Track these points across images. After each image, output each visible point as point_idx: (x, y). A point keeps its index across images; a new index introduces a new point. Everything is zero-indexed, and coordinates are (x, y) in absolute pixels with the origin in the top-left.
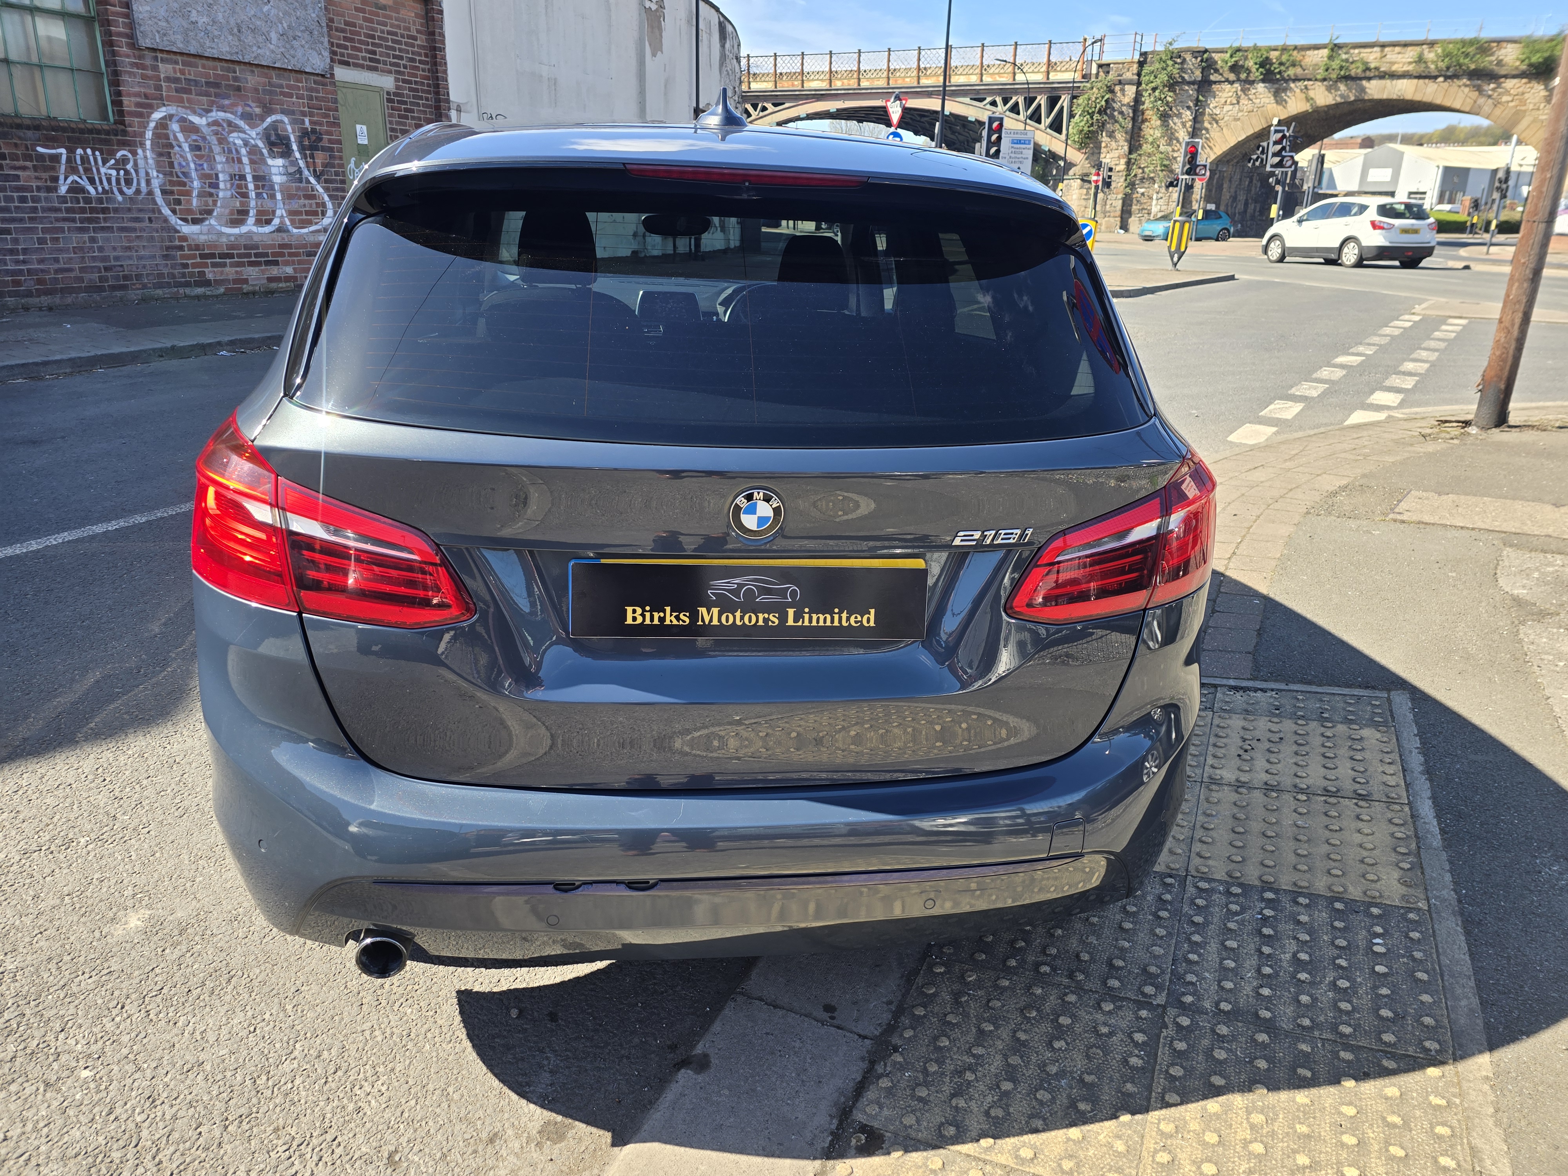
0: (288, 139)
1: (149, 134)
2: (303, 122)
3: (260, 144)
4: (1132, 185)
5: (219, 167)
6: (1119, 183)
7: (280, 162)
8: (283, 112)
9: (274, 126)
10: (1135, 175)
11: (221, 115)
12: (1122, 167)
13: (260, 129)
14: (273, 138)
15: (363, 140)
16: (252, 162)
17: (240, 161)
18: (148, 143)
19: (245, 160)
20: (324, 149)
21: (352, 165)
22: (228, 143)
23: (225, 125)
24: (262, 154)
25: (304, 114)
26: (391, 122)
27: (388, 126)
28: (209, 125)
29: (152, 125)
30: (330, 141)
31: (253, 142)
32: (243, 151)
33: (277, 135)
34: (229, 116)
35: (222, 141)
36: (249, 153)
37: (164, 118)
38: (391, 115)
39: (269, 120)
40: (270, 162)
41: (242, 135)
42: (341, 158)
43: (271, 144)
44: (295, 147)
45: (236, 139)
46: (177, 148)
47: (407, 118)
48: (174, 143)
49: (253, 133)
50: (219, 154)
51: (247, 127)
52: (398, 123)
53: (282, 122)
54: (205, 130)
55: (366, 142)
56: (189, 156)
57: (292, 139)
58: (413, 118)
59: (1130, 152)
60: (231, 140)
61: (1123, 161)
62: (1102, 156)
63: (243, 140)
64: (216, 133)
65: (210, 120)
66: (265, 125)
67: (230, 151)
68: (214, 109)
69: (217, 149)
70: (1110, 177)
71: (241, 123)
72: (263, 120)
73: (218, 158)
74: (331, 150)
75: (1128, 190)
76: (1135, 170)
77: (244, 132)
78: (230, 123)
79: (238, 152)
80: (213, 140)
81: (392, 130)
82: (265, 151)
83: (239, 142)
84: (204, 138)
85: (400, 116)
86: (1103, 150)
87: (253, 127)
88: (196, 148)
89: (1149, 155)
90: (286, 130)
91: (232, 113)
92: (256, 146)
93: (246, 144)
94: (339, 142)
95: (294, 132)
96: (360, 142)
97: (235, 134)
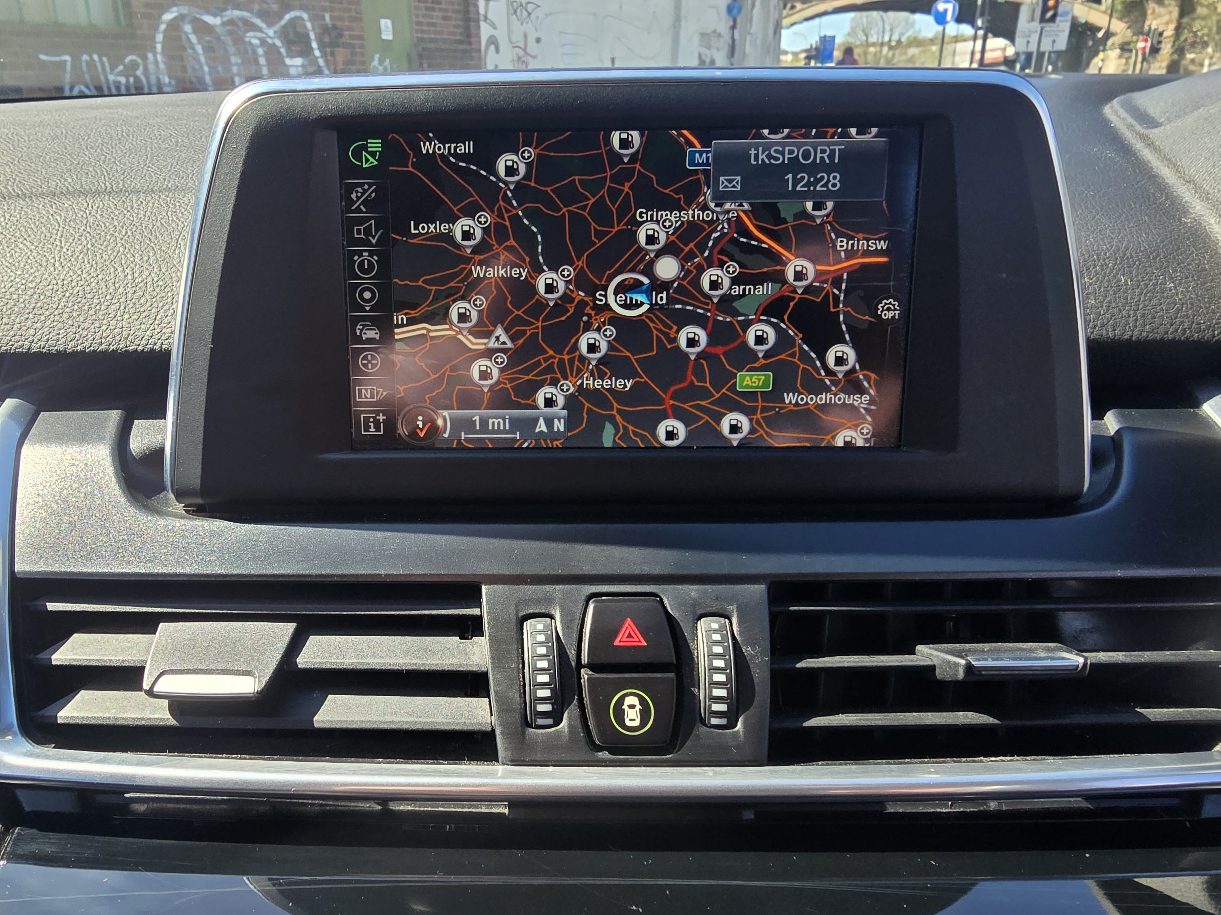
0: (308, 36)
1: (159, 37)
2: (323, 18)
3: (278, 43)
4: (1180, 51)
5: (235, 69)
6: (1166, 49)
7: (298, 61)
8: (303, 8)
9: (293, 22)
10: (1186, 40)
11: (237, 13)
12: (1169, 32)
13: (277, 27)
14: (292, 36)
15: (387, 35)
16: (269, 62)
17: (256, 62)
18: (159, 47)
19: (262, 61)
20: (345, 46)
21: (376, 63)
22: (244, 42)
23: (240, 24)
24: (279, 53)
25: (324, 9)
26: (417, 16)
27: (414, 19)
28: (223, 24)
29: (163, 27)
30: (352, 37)
31: (270, 41)
32: (260, 51)
33: (296, 32)
34: (246, 14)
35: (238, 40)
36: (266, 53)
37: (175, 18)
38: (417, 8)
39: (287, 17)
40: (288, 61)
41: (259, 34)
42: (363, 55)
43: (289, 43)
44: (314, 45)
45: (252, 38)
46: (190, 51)
47: (433, 9)
48: (187, 45)
49: (271, 32)
50: (234, 55)
51: (263, 25)
52: (424, 16)
53: (301, 18)
54: (219, 30)
55: (390, 37)
56: (202, 59)
57: (312, 36)
58: (441, 10)
59: (1182, 14)
60: (247, 39)
61: (1172, 26)
62: (1147, 23)
63: (260, 39)
64: (230, 33)
65: (225, 19)
66: (283, 22)
67: (246, 52)
68: (230, 7)
69: (232, 50)
70: (1160, 42)
71: (258, 22)
72: (281, 18)
73: (234, 59)
74: (353, 46)
75: (1176, 57)
76: (1185, 34)
77: (262, 32)
78: (245, 21)
79: (255, 52)
80: (228, 40)
81: (418, 23)
82: (283, 51)
83: (256, 42)
84: (218, 39)
85: (427, 9)
86: (1149, 17)
87: (270, 25)
88: (208, 49)
89: (1203, 18)
90: (305, 27)
91: (248, 11)
92: (274, 44)
93: (263, 42)
94: (361, 38)
95: (314, 29)
96: (384, 37)
97: (251, 34)
